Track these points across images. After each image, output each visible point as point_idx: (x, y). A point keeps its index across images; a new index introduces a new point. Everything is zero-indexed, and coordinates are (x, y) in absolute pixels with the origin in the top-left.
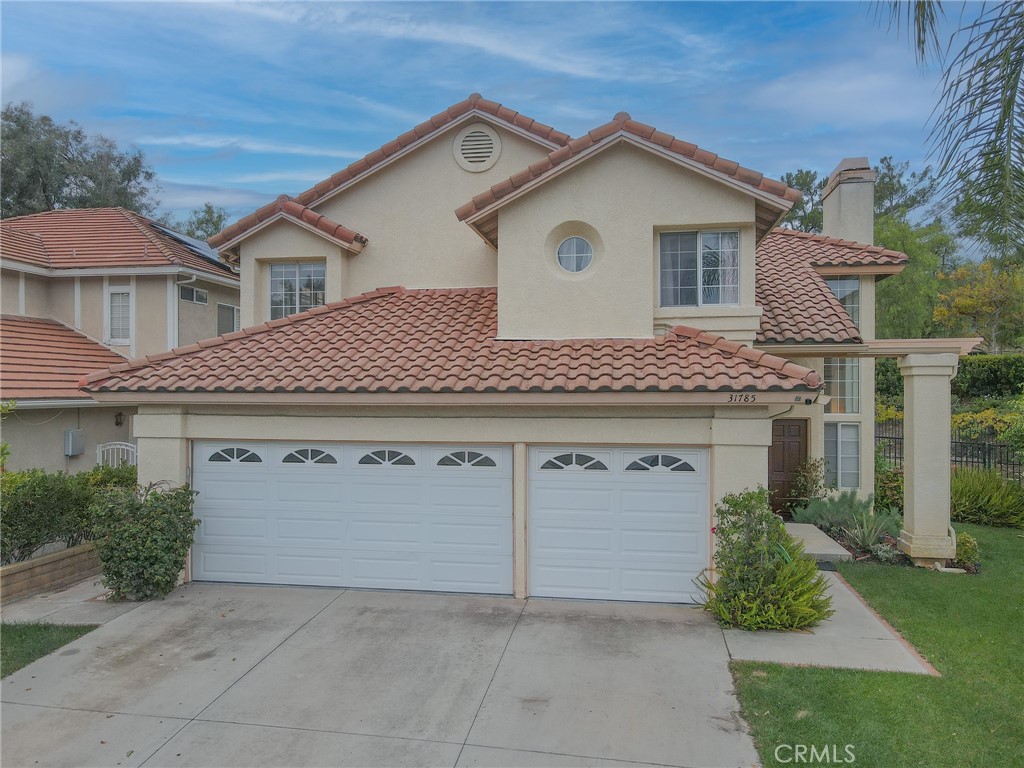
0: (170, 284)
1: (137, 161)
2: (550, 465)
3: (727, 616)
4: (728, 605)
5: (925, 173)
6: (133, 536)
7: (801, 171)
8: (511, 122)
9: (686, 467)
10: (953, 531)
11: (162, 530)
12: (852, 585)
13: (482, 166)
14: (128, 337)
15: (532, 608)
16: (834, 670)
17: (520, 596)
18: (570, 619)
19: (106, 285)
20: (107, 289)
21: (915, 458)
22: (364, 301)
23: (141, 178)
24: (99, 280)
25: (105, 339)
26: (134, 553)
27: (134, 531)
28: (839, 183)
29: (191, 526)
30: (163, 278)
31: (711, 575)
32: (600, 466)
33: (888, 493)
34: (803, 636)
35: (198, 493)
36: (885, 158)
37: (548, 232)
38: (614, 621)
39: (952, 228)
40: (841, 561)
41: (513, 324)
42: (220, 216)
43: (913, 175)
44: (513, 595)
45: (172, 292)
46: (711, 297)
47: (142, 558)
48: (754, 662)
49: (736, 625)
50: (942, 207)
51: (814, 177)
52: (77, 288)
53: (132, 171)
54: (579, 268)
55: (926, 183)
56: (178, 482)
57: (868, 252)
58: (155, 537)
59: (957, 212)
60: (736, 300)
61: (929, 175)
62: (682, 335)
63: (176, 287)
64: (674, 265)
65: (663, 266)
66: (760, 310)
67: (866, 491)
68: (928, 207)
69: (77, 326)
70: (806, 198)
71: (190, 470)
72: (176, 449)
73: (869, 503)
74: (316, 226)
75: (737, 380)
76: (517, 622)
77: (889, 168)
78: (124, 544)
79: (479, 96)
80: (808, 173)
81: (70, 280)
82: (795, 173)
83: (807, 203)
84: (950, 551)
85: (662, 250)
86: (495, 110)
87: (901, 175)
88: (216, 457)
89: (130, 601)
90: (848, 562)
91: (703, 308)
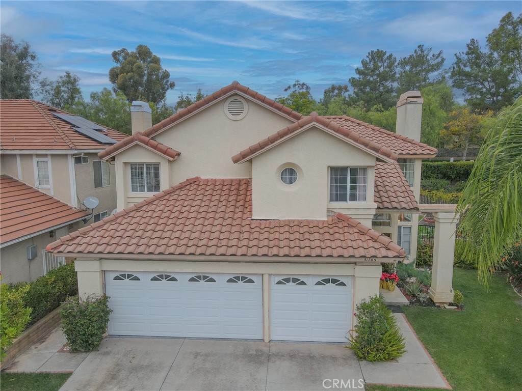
0: (70, 158)
1: (26, 49)
2: (279, 283)
3: (361, 355)
4: (361, 351)
5: (439, 54)
6: (82, 325)
7: (378, 50)
8: (254, 98)
9: (343, 284)
10: (452, 290)
11: (96, 321)
12: (411, 324)
13: (239, 117)
14: (48, 184)
15: (273, 349)
16: (408, 387)
17: (267, 340)
18: (292, 356)
19: (34, 158)
20: (35, 160)
21: (439, 259)
22: (181, 187)
23: (29, 58)
24: (31, 155)
25: (36, 185)
26: (83, 332)
27: (82, 322)
28: (406, 103)
29: (107, 313)
30: (66, 155)
31: (353, 333)
32: (303, 283)
33: (422, 255)
34: (393, 363)
35: (110, 297)
36: (420, 46)
37: (278, 167)
38: (311, 357)
39: (450, 83)
40: (405, 306)
41: (260, 211)
42: (75, 79)
43: (433, 55)
44: (263, 340)
45: (71, 162)
46: (353, 198)
47: (87, 334)
48: (375, 385)
49: (365, 358)
50: (446, 72)
51: (385, 53)
52: (18, 159)
53: (24, 55)
54: (291, 183)
55: (439, 59)
56: (99, 293)
57: (420, 146)
58: (93, 325)
59: (453, 75)
60: (365, 199)
61: (441, 55)
62: (341, 218)
63: (73, 159)
64: (336, 182)
65: (331, 183)
66: (375, 205)
67: (413, 257)
68: (440, 71)
69: (20, 178)
70: (380, 64)
71: (104, 286)
72: (97, 277)
73: (413, 263)
74: (155, 149)
75: (367, 250)
76: (268, 360)
77: (422, 51)
78: (78, 329)
79: (238, 83)
80: (382, 51)
81: (15, 155)
82: (375, 50)
83: (381, 67)
84: (451, 300)
85: (331, 175)
86: (246, 91)
87: (427, 55)
88: (117, 278)
89: (81, 352)
90: (407, 306)
91: (350, 204)
